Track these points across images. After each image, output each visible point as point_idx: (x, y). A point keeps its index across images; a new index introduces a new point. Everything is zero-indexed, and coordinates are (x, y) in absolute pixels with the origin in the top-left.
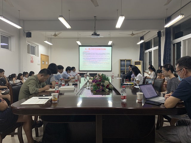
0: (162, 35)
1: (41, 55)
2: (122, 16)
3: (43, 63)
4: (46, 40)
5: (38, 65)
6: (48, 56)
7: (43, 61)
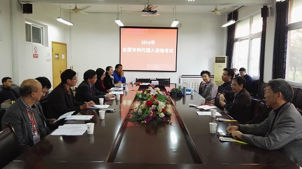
0: (269, 14)
1: (53, 42)
3: (57, 56)
4: (60, 17)
5: (47, 60)
6: (66, 45)
7: (56, 54)
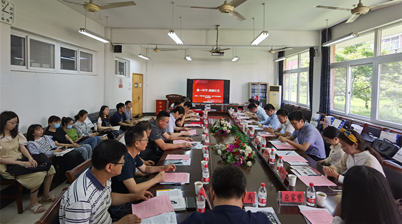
0: (316, 54)
1: (133, 74)
2: (265, 33)
3: (136, 85)
4: (141, 55)
5: (129, 89)
6: (142, 75)
7: (135, 84)
